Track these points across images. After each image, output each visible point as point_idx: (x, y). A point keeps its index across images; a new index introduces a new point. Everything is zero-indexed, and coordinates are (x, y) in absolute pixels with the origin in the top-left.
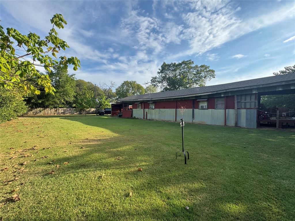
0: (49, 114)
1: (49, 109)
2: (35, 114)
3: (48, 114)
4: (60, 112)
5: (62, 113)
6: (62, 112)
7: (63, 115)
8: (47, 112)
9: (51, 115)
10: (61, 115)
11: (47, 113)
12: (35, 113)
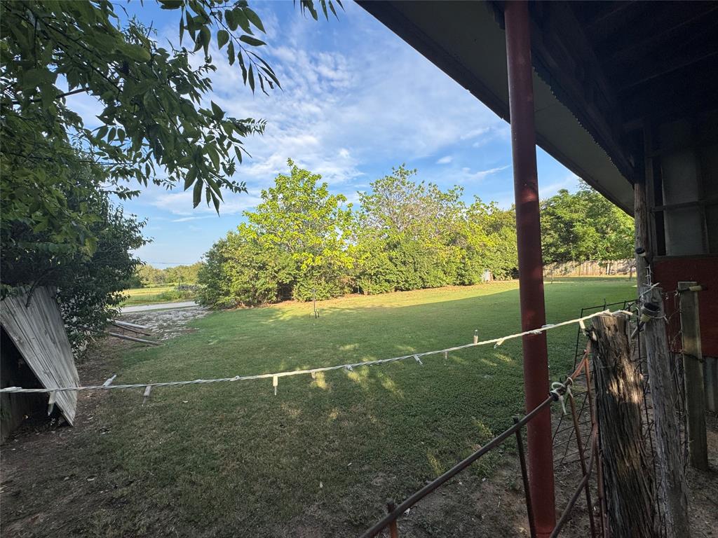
0: (589, 273)
1: (590, 264)
2: (565, 274)
3: (587, 274)
4: (616, 269)
5: (619, 271)
6: (619, 268)
7: (623, 276)
8: (585, 268)
9: (594, 276)
10: (618, 275)
11: (585, 271)
12: (563, 272)
